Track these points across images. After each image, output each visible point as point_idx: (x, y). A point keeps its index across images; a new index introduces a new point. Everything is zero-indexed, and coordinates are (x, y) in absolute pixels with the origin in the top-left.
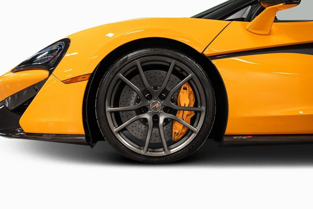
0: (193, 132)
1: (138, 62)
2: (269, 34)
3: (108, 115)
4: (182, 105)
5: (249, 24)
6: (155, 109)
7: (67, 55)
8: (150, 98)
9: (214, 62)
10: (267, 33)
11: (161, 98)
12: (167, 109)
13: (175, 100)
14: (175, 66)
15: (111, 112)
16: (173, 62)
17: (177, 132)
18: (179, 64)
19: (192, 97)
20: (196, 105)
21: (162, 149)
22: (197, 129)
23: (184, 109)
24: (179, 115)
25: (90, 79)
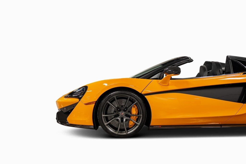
0: (137, 125)
1: (115, 97)
2: (168, 85)
3: (103, 118)
4: (133, 114)
5: (160, 81)
6: (122, 115)
7: (87, 91)
8: (120, 111)
9: (146, 97)
10: (167, 85)
11: (124, 111)
12: (127, 115)
13: (130, 112)
14: (130, 98)
15: (104, 117)
16: (129, 97)
17: (131, 124)
18: (131, 97)
19: (137, 110)
20: (138, 114)
21: (124, 132)
22: (139, 124)
23: (134, 115)
24: (132, 118)
25: (96, 103)
